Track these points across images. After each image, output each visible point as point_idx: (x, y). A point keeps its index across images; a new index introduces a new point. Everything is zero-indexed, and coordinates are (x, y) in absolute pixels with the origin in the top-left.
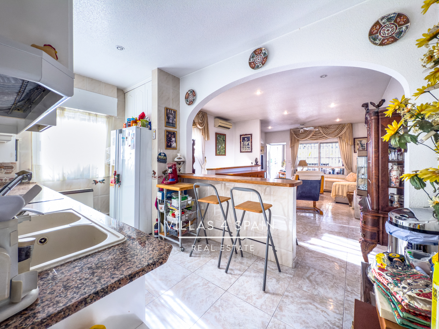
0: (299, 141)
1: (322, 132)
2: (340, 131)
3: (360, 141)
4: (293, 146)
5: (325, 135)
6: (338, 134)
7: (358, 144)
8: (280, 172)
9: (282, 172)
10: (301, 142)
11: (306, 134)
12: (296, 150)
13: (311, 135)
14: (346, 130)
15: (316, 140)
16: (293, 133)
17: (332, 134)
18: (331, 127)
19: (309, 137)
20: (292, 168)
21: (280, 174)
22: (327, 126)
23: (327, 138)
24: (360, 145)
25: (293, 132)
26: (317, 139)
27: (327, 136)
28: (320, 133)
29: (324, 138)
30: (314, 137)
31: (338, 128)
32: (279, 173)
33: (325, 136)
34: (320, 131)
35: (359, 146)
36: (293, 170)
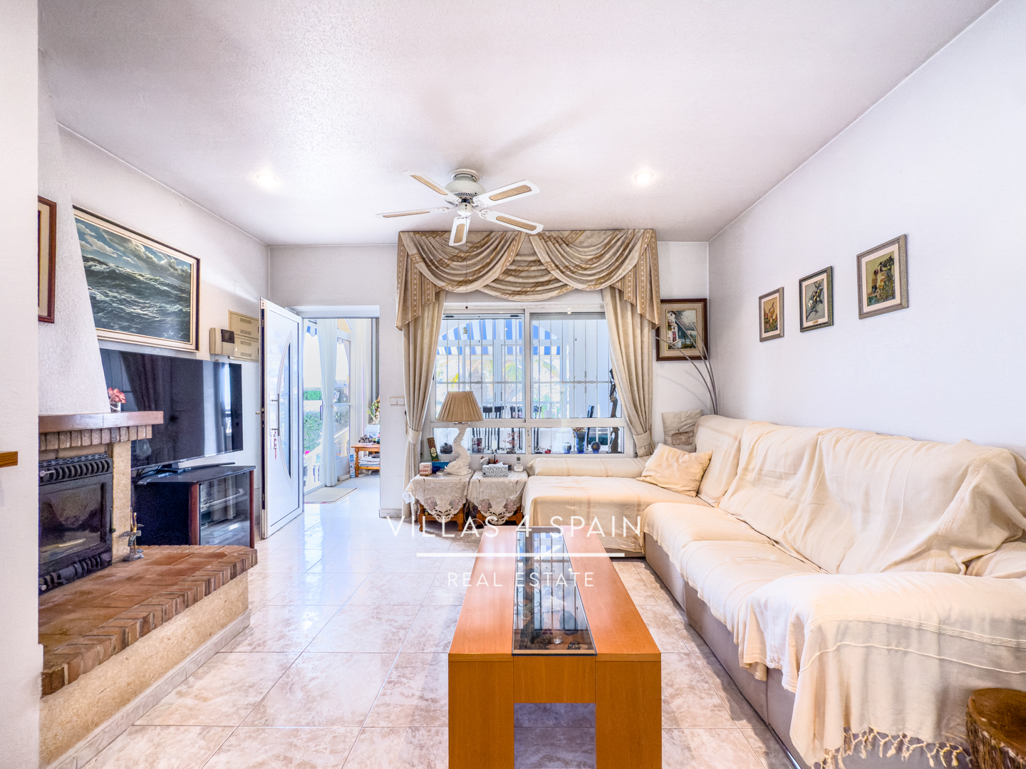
0: (442, 295)
1: (543, 257)
2: (617, 260)
3: (678, 314)
4: (416, 320)
5: (556, 274)
6: (609, 275)
7: (669, 326)
8: (361, 445)
9: (370, 445)
10: (449, 305)
11: (475, 264)
12: (426, 340)
13: (496, 273)
14: (639, 258)
15: (519, 293)
16: (415, 251)
17: (585, 269)
18: (581, 238)
19: (488, 279)
20: (410, 431)
21: (361, 453)
22: (566, 234)
23: (564, 290)
24: (676, 329)
25: (411, 245)
26: (525, 293)
27: (564, 280)
28: (539, 262)
29: (551, 290)
30: (511, 279)
31: (608, 246)
32: (358, 450)
33: (557, 280)
34: (535, 254)
35: (674, 333)
36: (415, 445)
